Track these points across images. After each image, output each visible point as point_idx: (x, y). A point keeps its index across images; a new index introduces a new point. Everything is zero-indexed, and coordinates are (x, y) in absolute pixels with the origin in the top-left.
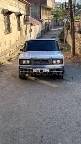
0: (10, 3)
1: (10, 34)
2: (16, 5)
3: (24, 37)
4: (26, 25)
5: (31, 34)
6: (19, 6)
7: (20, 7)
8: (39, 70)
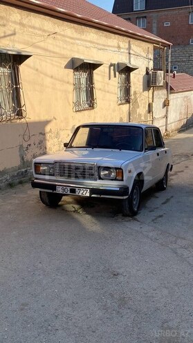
0: (98, 44)
1: (92, 111)
2: (119, 47)
3: (143, 118)
4: (151, 91)
5: (167, 111)
6: (129, 48)
7: (131, 52)
8: (69, 188)
